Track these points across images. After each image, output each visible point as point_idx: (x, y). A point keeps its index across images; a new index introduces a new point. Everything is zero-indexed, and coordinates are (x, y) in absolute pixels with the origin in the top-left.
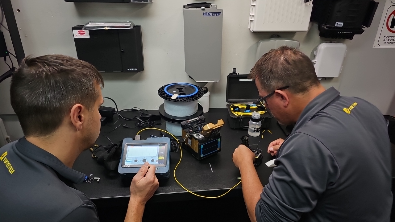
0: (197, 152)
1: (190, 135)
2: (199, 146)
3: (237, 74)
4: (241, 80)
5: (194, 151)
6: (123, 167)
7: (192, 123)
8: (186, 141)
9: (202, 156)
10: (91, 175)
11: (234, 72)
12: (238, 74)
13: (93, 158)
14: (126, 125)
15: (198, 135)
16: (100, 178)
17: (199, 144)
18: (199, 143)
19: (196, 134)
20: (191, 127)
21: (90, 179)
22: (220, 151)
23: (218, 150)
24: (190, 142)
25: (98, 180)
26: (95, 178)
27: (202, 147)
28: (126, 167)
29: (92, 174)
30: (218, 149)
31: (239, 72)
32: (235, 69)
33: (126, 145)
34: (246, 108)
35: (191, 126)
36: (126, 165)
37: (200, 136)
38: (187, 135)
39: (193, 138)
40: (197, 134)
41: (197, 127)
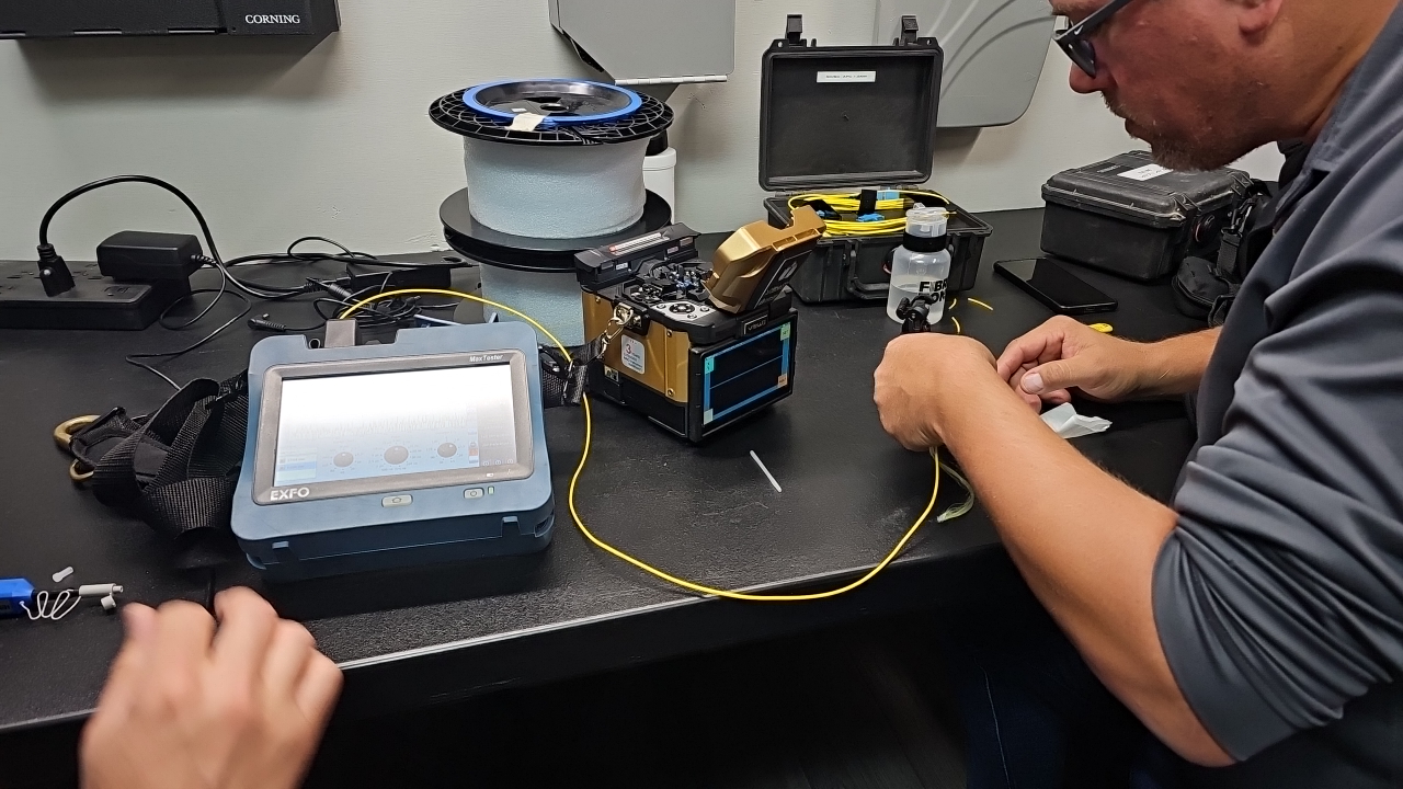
0: (682, 396)
1: (637, 312)
2: (695, 364)
3: (809, 45)
4: (823, 77)
5: (661, 397)
6: (261, 499)
7: (634, 258)
8: (616, 348)
9: (709, 417)
10: (58, 577)
11: (793, 37)
12: (814, 41)
13: (78, 484)
14: (264, 319)
15: (682, 308)
16: (118, 588)
17: (696, 351)
18: (694, 345)
19: (669, 304)
20: (632, 279)
21: (53, 597)
22: (786, 390)
23: (780, 386)
24: (633, 356)
25: (107, 601)
26: (84, 589)
27: (709, 365)
28: (284, 496)
29: (69, 571)
30: (783, 381)
31: (818, 34)
32: (800, 17)
33: (272, 376)
34: (857, 209)
35: (633, 275)
36: (285, 488)
37: (693, 309)
38: (620, 317)
39: (654, 324)
40: (675, 304)
41: (662, 276)
